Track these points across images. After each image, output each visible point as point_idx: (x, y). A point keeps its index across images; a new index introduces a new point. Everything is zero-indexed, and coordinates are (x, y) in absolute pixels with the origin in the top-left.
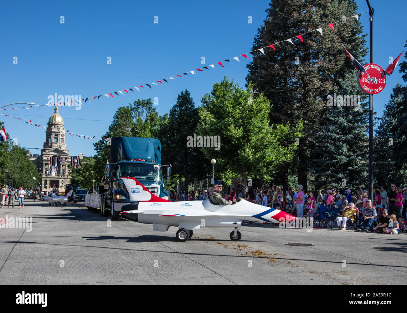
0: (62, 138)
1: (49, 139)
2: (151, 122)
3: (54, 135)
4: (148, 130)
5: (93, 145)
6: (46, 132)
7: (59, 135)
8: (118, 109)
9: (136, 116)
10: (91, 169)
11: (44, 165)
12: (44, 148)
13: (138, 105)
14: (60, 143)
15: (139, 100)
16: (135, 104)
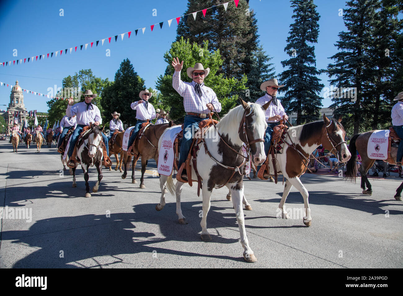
0: (21, 101)
1: (13, 101)
2: (96, 84)
3: (16, 99)
5: (46, 103)
6: (10, 97)
7: (19, 99)
11: (9, 118)
12: (9, 106)
13: (82, 74)
14: (20, 104)
15: (83, 70)
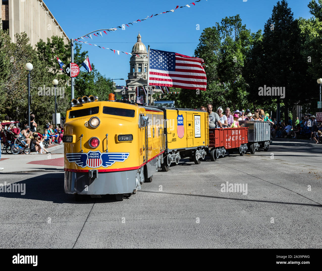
0: (146, 68)
1: (134, 69)
2: (243, 41)
3: (138, 64)
4: (239, 51)
6: (130, 62)
7: (143, 65)
8: (204, 31)
9: (224, 36)
10: (177, 98)
11: (130, 96)
12: (129, 78)
13: (226, 24)
14: (144, 73)
15: (226, 17)
16: (223, 23)
